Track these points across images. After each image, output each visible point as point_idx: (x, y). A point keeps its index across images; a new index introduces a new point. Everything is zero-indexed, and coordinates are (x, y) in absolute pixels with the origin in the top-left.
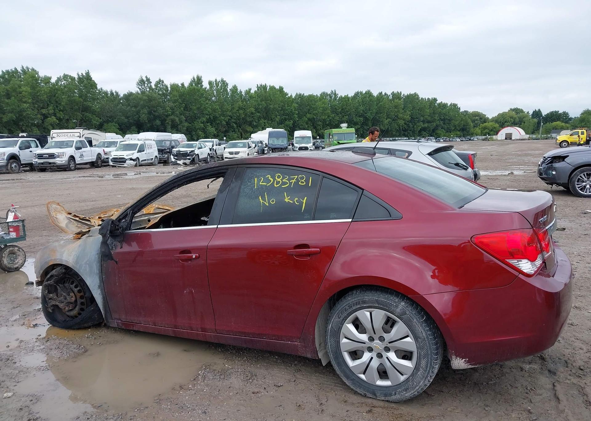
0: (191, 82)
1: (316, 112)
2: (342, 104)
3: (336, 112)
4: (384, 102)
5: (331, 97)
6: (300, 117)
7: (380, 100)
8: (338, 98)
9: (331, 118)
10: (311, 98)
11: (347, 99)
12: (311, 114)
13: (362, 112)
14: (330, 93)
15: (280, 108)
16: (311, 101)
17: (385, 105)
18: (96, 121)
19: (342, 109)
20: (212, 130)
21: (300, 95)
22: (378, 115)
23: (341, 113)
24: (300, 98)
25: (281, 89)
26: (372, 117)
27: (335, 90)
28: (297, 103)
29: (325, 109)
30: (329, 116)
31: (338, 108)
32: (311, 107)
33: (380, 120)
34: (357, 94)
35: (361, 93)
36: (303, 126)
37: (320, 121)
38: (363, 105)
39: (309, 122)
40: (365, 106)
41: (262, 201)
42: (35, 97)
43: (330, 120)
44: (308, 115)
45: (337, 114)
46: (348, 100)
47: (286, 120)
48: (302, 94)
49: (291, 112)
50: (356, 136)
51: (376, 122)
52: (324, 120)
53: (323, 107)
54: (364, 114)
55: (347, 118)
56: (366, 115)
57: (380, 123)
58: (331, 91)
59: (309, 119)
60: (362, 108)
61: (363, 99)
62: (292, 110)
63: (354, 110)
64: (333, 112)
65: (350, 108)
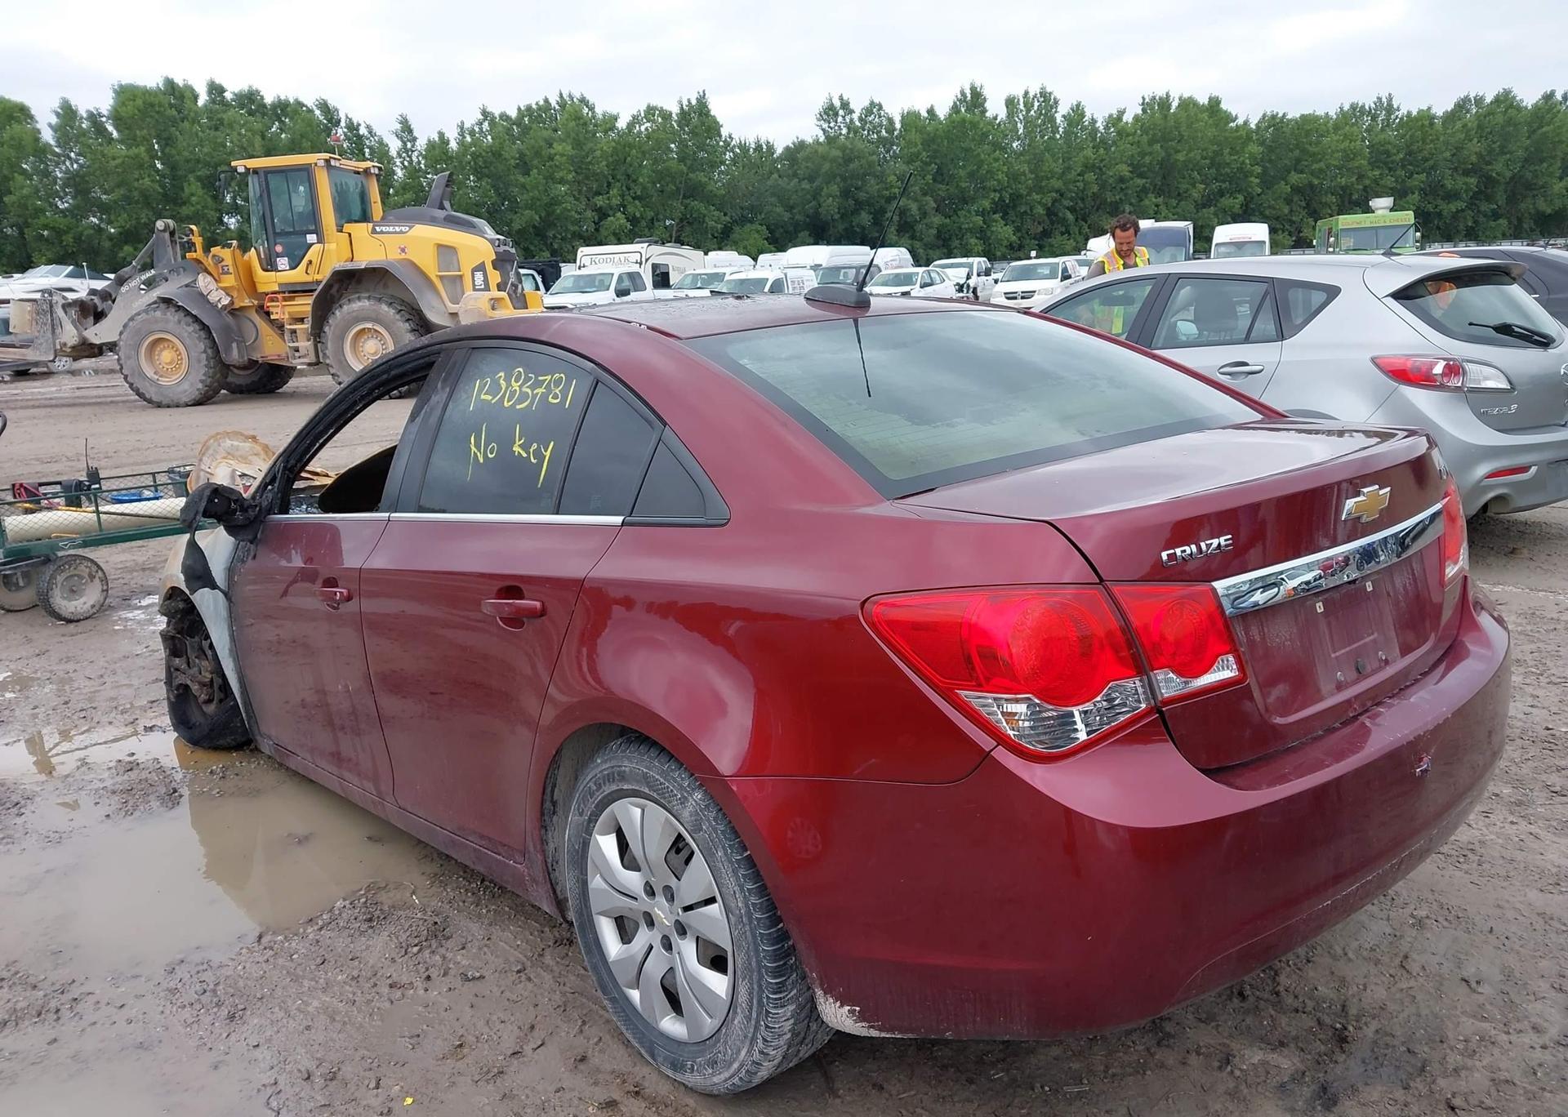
0: (955, 103)
1: (1322, 165)
2: (1408, 137)
3: (1385, 163)
4: (1556, 125)
5: (1374, 118)
6: (1267, 182)
7: (1543, 117)
8: (1397, 121)
9: (1367, 182)
10: (1309, 125)
11: (1427, 123)
12: (1302, 172)
13: (1474, 159)
14: (1373, 106)
15: (1208, 161)
16: (1308, 133)
17: (1558, 134)
18: (714, 220)
19: (1410, 153)
20: (1004, 231)
21: (1274, 117)
22: (1532, 168)
23: (1403, 167)
24: (1274, 125)
25: (1215, 103)
26: (1508, 174)
27: (1390, 95)
28: (1262, 143)
29: (1350, 156)
30: (1361, 177)
31: (1395, 151)
32: (1304, 151)
33: (1535, 184)
34: (1462, 105)
35: (1479, 101)
36: (1274, 209)
37: (1332, 194)
38: (1481, 137)
39: (1296, 199)
40: (1487, 139)
41: (473, 449)
42: (580, 165)
43: (1365, 187)
44: (1294, 178)
45: (1390, 169)
46: (1432, 124)
47: (1221, 194)
48: (1280, 115)
49: (1240, 169)
50: (1418, 234)
51: (1520, 187)
52: (1342, 188)
53: (1344, 151)
54: (1484, 166)
55: (1424, 179)
56: (1490, 167)
57: (1535, 192)
58: (1378, 98)
59: (1296, 190)
60: (1475, 147)
61: (1482, 118)
62: (1243, 162)
63: (1448, 154)
64: (1373, 164)
65: (1436, 149)
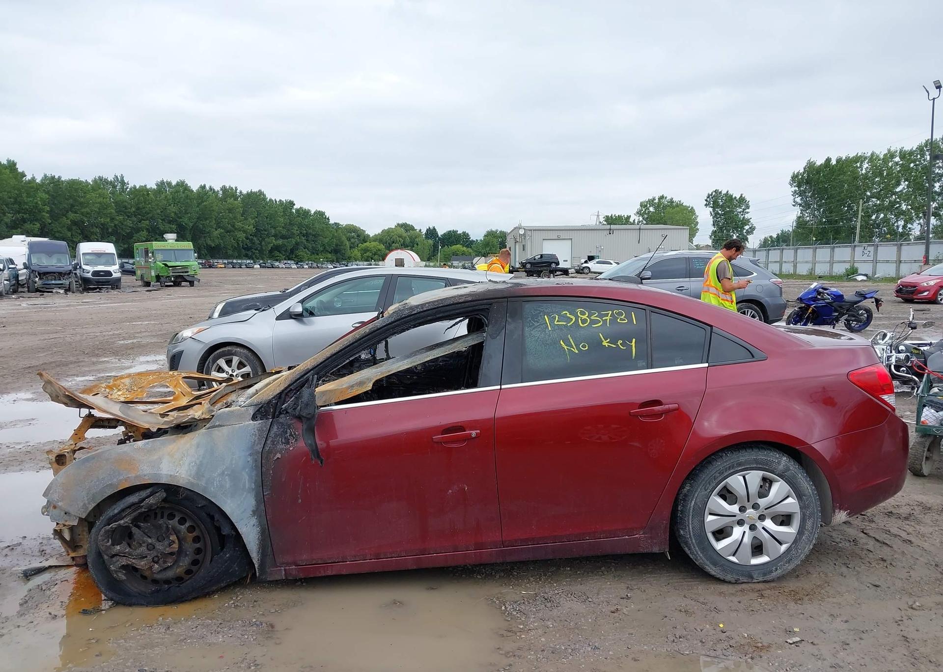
1: (87, 210)
2: (136, 199)
3: (125, 213)
4: (210, 202)
5: (114, 187)
6: (54, 217)
7: (203, 197)
8: (128, 190)
9: (116, 222)
10: (75, 186)
11: (145, 193)
12: (76, 213)
13: (173, 215)
14: (112, 179)
15: (12, 200)
16: (76, 190)
17: (212, 207)
19: (138, 209)
21: (53, 178)
22: (201, 222)
23: (135, 216)
24: (53, 183)
25: (12, 165)
26: (191, 225)
27: (122, 175)
28: (48, 193)
29: (104, 207)
30: (112, 219)
31: (130, 207)
32: (75, 200)
33: (204, 231)
34: (161, 185)
35: (169, 184)
36: (61, 233)
37: (97, 227)
38: (175, 204)
39: (74, 228)
40: (177, 205)
43: (115, 225)
44: (71, 215)
45: (128, 217)
46: (148, 194)
47: (24, 221)
48: (56, 177)
49: (36, 207)
50: (196, 254)
51: (199, 232)
52: (102, 224)
53: (100, 203)
54: (178, 220)
55: (148, 223)
56: (181, 220)
57: (205, 235)
58: (115, 176)
59: (74, 223)
60: (173, 209)
61: (173, 194)
62: (37, 203)
63: (159, 211)
64: (119, 212)
65: (152, 208)
